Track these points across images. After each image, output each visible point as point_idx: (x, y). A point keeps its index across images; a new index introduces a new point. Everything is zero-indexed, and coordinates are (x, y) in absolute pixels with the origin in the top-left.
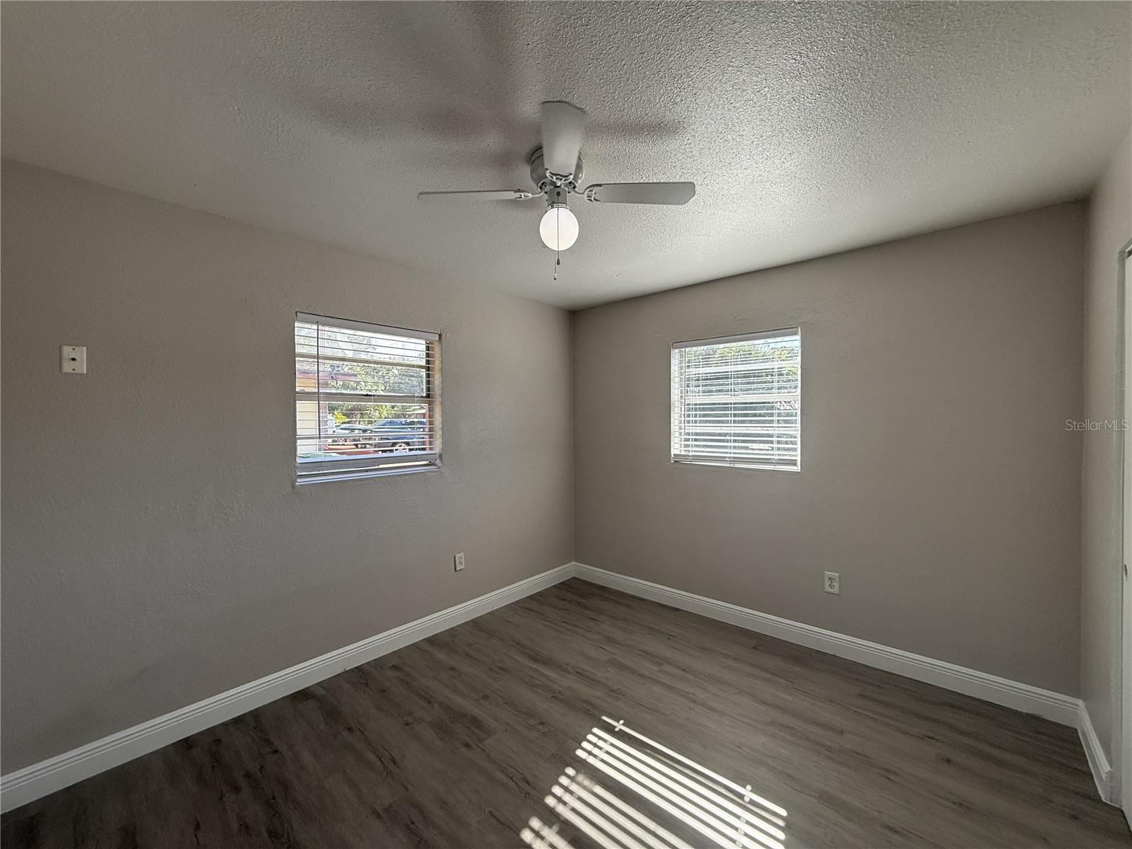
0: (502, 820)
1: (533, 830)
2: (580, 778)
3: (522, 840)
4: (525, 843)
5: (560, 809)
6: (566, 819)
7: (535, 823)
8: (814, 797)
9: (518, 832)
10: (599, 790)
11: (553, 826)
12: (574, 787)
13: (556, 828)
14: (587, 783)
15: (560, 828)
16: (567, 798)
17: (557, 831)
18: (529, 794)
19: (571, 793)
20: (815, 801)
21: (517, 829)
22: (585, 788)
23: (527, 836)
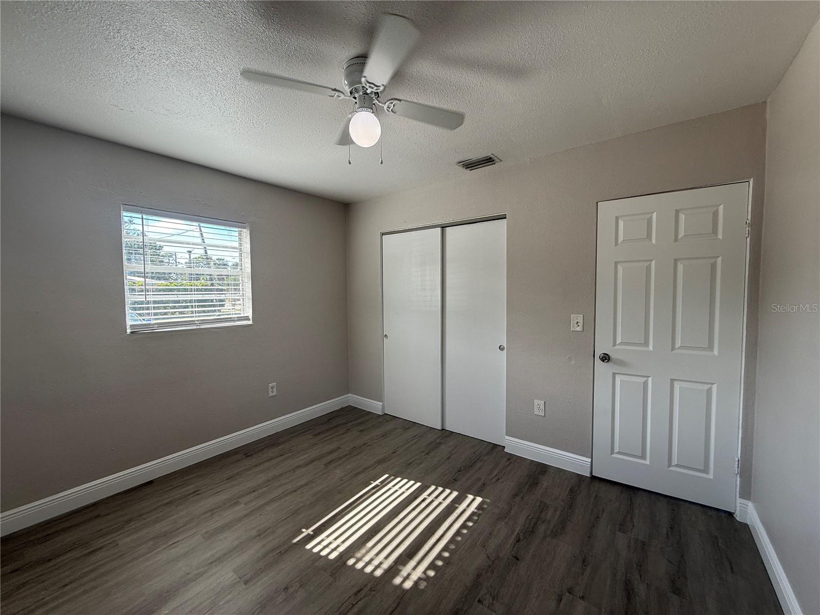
0: (395, 605)
1: (403, 581)
2: (359, 555)
3: (411, 588)
4: (413, 585)
5: (386, 566)
6: (394, 562)
7: (397, 581)
8: (377, 466)
9: (406, 592)
10: (370, 544)
11: (399, 569)
12: (367, 559)
13: (400, 567)
14: (363, 551)
15: (400, 565)
16: (376, 562)
17: (403, 567)
18: (371, 589)
19: (372, 560)
20: (380, 466)
21: (403, 592)
22: (368, 552)
23: (408, 585)
